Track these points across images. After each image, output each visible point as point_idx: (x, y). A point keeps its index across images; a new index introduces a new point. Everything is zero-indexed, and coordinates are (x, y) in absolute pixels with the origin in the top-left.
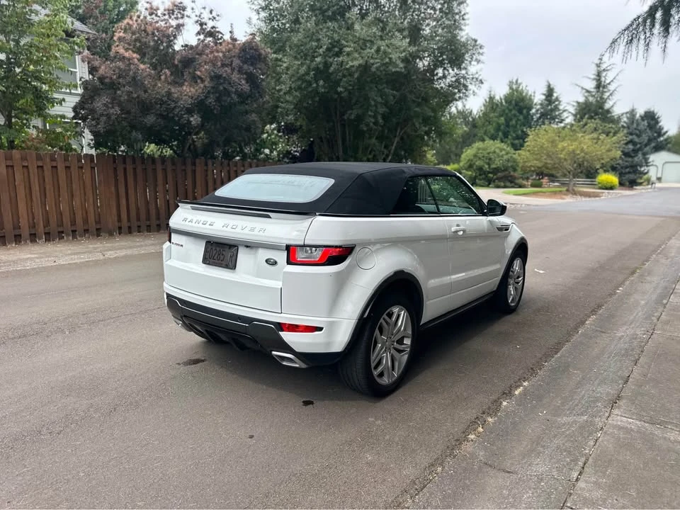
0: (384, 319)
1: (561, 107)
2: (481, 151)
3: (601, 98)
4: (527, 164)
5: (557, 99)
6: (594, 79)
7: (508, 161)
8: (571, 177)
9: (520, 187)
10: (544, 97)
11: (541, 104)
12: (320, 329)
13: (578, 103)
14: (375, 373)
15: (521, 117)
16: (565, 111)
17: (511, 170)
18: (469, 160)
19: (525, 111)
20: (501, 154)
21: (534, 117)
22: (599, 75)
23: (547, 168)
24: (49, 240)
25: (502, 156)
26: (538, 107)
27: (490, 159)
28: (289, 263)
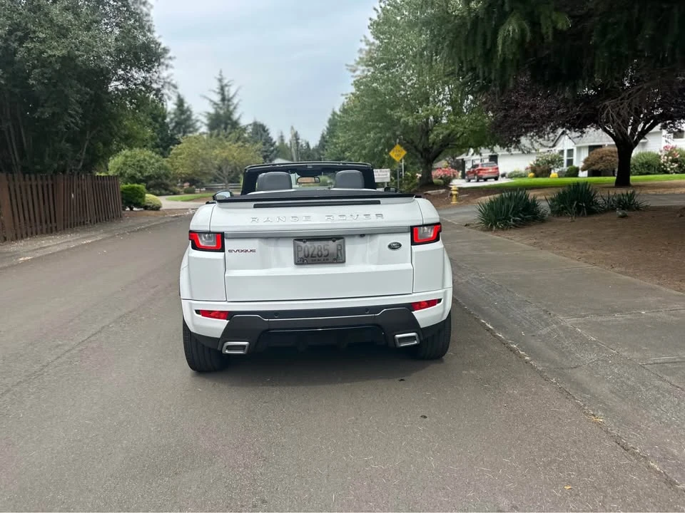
1: (193, 117)
2: (129, 159)
3: (228, 111)
4: (177, 171)
5: (188, 110)
6: (219, 93)
7: (160, 168)
8: (227, 182)
9: (175, 194)
10: (175, 107)
11: (175, 114)
12: (439, 301)
13: (209, 114)
15: (157, 125)
16: (197, 121)
17: (164, 177)
18: (118, 169)
19: (160, 119)
20: (152, 162)
21: (170, 126)
22: (222, 88)
23: (197, 175)
25: (153, 164)
26: (172, 116)
27: (141, 167)
28: (413, 243)
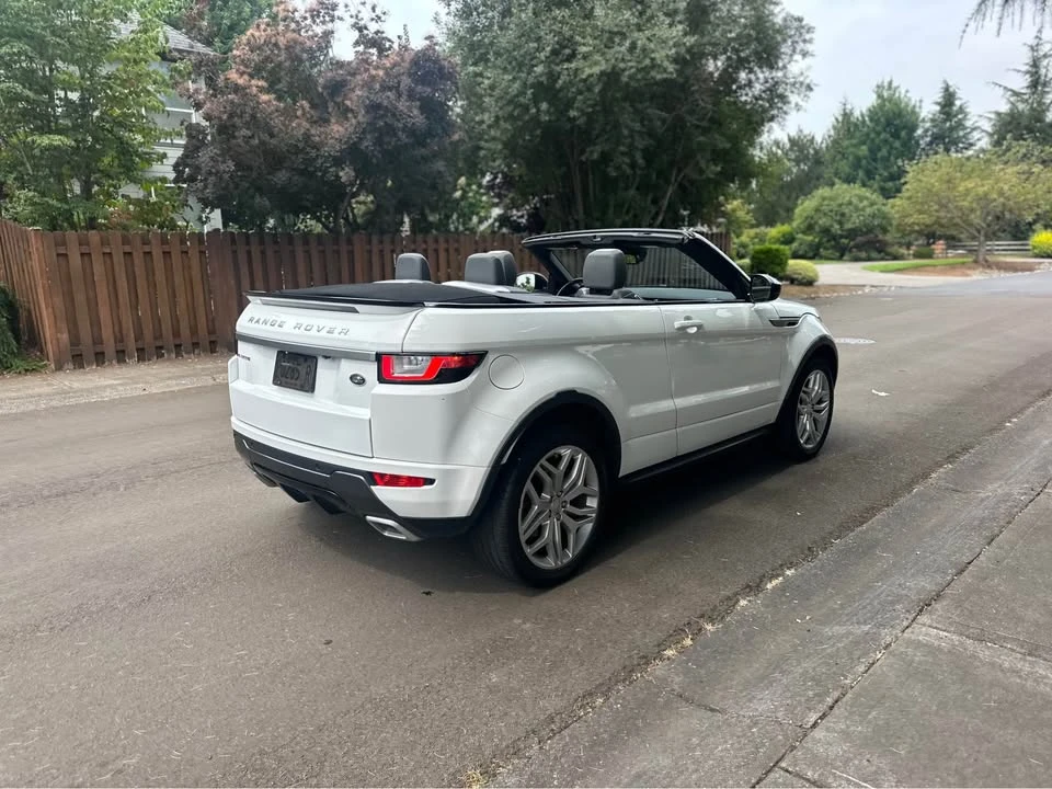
0: (542, 466)
1: (968, 124)
2: (826, 203)
3: (1040, 103)
4: (906, 220)
5: (961, 110)
6: (1027, 72)
7: (874, 216)
8: (982, 238)
9: (895, 258)
10: (938, 108)
11: (933, 120)
12: (431, 482)
13: (998, 114)
14: (529, 551)
15: (897, 144)
16: (974, 129)
17: (878, 232)
18: (807, 218)
19: (903, 134)
20: (861, 205)
21: (921, 142)
22: (1035, 64)
23: (942, 226)
24: (144, 360)
25: (863, 209)
26: (928, 125)
27: (843, 215)
28: (381, 380)
